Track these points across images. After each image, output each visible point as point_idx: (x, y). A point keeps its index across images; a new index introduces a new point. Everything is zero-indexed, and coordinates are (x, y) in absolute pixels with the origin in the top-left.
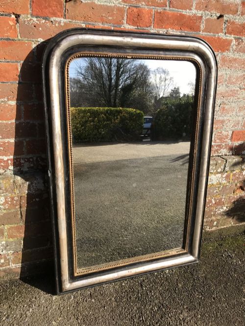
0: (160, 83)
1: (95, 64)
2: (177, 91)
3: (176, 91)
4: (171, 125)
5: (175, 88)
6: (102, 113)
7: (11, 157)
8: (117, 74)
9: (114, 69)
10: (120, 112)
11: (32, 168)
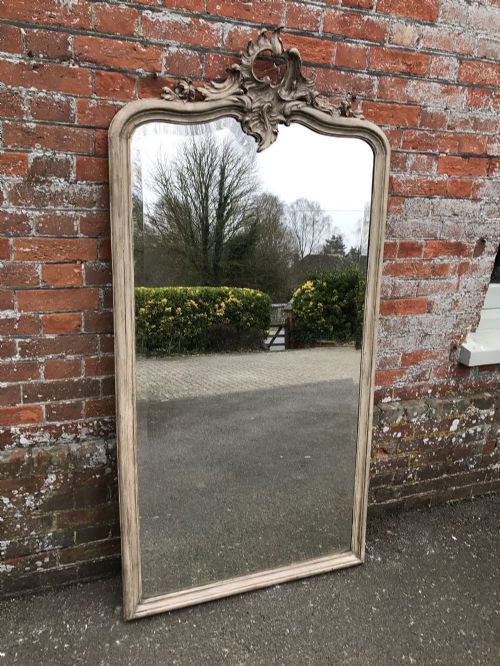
0: (304, 230)
1: (175, 198)
2: (336, 242)
3: (336, 244)
4: (323, 320)
5: (334, 237)
6: (190, 298)
7: (66, 422)
8: (219, 216)
9: (213, 207)
10: (224, 296)
11: (91, 434)
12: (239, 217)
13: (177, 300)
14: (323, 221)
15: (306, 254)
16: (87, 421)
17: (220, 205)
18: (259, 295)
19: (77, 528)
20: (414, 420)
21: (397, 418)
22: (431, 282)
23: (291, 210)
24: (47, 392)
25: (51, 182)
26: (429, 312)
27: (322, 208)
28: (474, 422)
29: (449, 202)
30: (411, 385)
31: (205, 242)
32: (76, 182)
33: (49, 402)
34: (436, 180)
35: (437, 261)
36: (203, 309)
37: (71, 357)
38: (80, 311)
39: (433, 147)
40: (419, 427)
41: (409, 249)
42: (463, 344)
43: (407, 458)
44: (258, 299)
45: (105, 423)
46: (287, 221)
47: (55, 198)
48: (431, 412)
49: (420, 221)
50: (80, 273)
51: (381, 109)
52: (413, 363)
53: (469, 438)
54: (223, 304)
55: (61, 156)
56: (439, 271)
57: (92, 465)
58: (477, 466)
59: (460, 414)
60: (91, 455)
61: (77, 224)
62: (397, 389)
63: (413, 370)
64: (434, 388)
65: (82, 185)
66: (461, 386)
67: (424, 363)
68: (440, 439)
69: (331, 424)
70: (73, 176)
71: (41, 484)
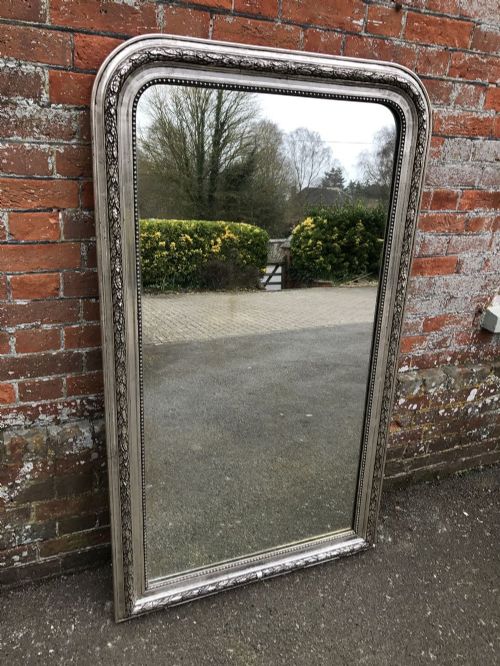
1: (169, 123)
2: (336, 175)
3: (335, 177)
4: (322, 259)
5: (333, 170)
6: (185, 232)
7: (43, 402)
8: (216, 143)
9: (209, 133)
10: (221, 231)
11: (74, 414)
12: (236, 145)
13: (171, 234)
14: (323, 153)
15: (304, 187)
16: (69, 400)
17: (216, 131)
18: (257, 230)
19: (59, 519)
20: (431, 391)
21: (414, 389)
22: (463, 238)
23: (290, 139)
24: (19, 368)
25: (16, 104)
26: (458, 272)
27: (322, 139)
28: (492, 391)
29: (492, 144)
30: (430, 353)
31: (200, 169)
32: (49, 105)
33: (22, 379)
34: (481, 117)
35: (472, 214)
36: (198, 245)
37: (47, 327)
38: (58, 271)
39: (482, 75)
40: (436, 398)
41: (443, 200)
42: (489, 308)
43: (420, 430)
44: (256, 235)
45: (90, 402)
46: (286, 151)
47: (22, 126)
48: (449, 382)
49: (459, 166)
50: (57, 224)
51: (429, 23)
52: (435, 329)
53: (485, 407)
54: (219, 240)
55: (28, 68)
56: (473, 226)
57: (75, 450)
58: (490, 436)
59: (479, 383)
60: (75, 440)
61: (51, 161)
62: (414, 357)
63: (435, 336)
64: (454, 356)
65: (58, 109)
66: (481, 353)
67: (446, 329)
68: (456, 410)
69: (332, 376)
70: (45, 97)
71: (15, 474)
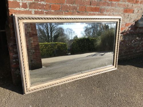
0: (69, 34)
4: (79, 48)
5: (75, 36)
6: (49, 45)
10: (56, 44)
12: (55, 31)
13: (46, 45)
15: (70, 39)
17: (51, 29)
23: (66, 30)
26: (133, 13)
27: (73, 30)
31: (48, 37)
36: (52, 47)
46: (65, 33)
